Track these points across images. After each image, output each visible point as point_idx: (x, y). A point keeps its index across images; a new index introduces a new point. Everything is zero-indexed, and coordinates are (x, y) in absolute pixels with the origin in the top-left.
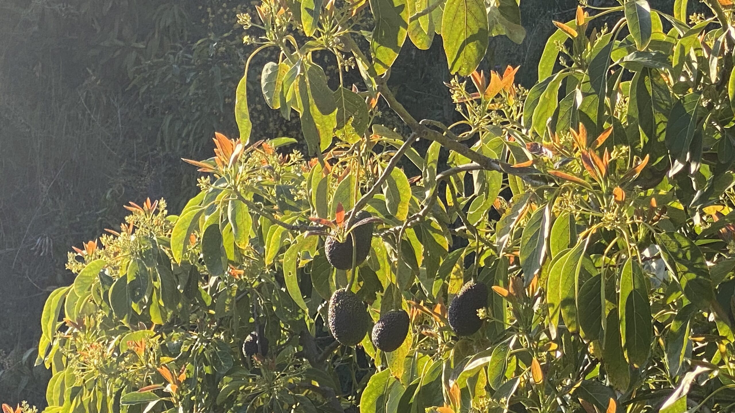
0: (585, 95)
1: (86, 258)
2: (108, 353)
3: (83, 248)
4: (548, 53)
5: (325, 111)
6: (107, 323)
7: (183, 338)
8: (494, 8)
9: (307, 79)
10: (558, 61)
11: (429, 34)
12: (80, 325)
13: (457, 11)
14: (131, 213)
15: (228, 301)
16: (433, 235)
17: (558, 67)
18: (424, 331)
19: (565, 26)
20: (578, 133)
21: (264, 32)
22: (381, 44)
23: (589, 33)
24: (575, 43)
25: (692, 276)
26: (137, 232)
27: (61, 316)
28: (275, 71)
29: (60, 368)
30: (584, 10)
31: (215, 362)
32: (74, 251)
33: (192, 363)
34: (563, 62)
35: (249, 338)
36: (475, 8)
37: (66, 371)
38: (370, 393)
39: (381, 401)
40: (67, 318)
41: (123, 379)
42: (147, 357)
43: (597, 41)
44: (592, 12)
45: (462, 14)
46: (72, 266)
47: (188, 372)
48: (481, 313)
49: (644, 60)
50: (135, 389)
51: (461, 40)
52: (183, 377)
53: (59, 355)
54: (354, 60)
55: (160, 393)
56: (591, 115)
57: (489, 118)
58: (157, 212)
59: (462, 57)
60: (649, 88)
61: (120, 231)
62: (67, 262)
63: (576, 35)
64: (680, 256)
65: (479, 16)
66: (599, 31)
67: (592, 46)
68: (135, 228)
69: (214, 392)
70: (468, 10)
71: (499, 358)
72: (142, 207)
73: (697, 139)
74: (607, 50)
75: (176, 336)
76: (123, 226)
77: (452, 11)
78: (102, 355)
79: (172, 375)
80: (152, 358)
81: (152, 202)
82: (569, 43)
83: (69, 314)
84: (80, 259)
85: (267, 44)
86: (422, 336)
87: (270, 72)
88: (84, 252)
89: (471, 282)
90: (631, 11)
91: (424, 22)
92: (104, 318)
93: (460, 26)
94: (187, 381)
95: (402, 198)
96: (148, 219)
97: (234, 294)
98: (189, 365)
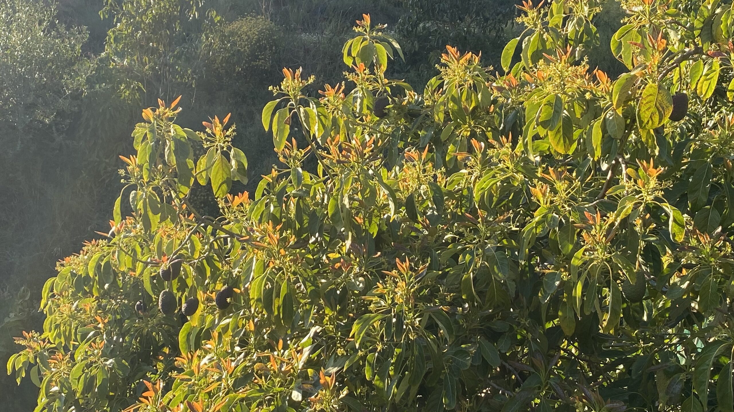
0: (275, 207)
1: (65, 265)
2: (73, 308)
3: (64, 260)
4: (259, 188)
5: (155, 213)
6: (74, 295)
7: (108, 302)
8: (234, 169)
9: (147, 200)
10: (264, 192)
11: (206, 179)
12: (61, 294)
13: (218, 170)
14: (85, 246)
15: (129, 286)
16: (215, 262)
17: (263, 195)
18: (209, 304)
19: (266, 177)
20: (269, 225)
21: (130, 178)
22: (182, 185)
23: (277, 181)
24: (271, 185)
25: (313, 288)
26: (88, 255)
27: (52, 291)
28: (136, 194)
29: (51, 314)
30: (275, 170)
31: (122, 313)
32: (60, 262)
33: (111, 314)
34: (265, 193)
35: (138, 303)
36: (226, 169)
37: (53, 316)
38: (184, 331)
39: (189, 335)
40: (55, 291)
41: (79, 321)
42: (91, 311)
43: (281, 184)
44: (279, 171)
45: (221, 172)
46: (58, 268)
47: (109, 318)
48: (228, 300)
49: (300, 193)
50: (85, 326)
51: (220, 183)
52: (106, 321)
53: (50, 308)
54: (170, 192)
55: (96, 328)
56: (277, 216)
57: (235, 215)
58: (97, 245)
59: (220, 190)
60: (302, 205)
61: (80, 254)
62: (56, 266)
63: (271, 181)
64: (309, 279)
65: (228, 172)
66: (282, 180)
67: (279, 185)
68: (87, 252)
69: (121, 327)
70: (223, 170)
71: (235, 320)
72: (91, 243)
73: (321, 226)
74: (285, 187)
75: (104, 302)
76: (81, 252)
77: (216, 170)
78: (70, 310)
79: (102, 320)
80: (93, 311)
81: (96, 241)
82: (268, 184)
83: (56, 290)
84: (62, 265)
85: (132, 183)
86: (208, 307)
87: (134, 195)
88: (64, 262)
89: (226, 286)
90: (294, 172)
91: (204, 174)
92: (72, 292)
93: (220, 176)
94: (109, 322)
95: (197, 249)
96: (93, 249)
97: (132, 283)
98: (110, 315)
